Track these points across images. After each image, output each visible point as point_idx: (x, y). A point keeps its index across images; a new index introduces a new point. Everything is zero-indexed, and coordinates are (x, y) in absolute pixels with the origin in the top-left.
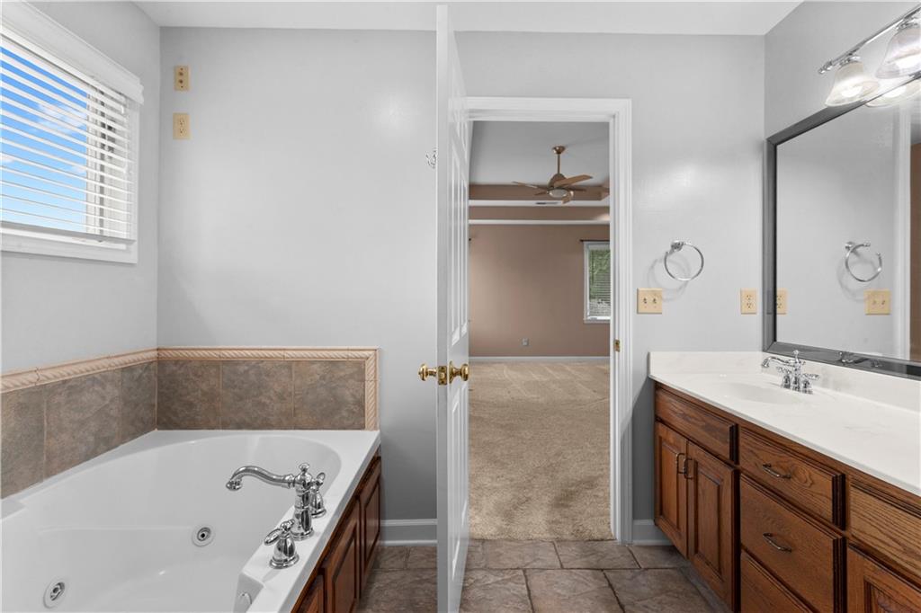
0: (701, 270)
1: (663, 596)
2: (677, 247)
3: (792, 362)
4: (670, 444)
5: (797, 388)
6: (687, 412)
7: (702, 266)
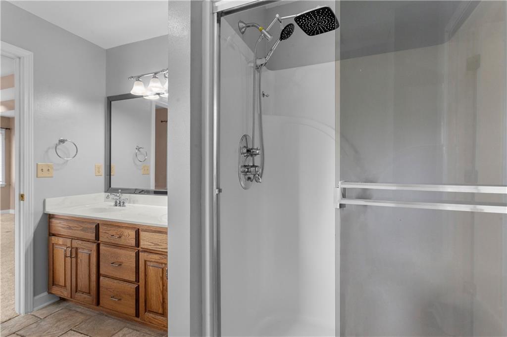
0: (76, 154)
1: (58, 323)
2: (62, 141)
3: (118, 195)
4: (60, 245)
5: (120, 206)
6: (71, 225)
7: (77, 152)
